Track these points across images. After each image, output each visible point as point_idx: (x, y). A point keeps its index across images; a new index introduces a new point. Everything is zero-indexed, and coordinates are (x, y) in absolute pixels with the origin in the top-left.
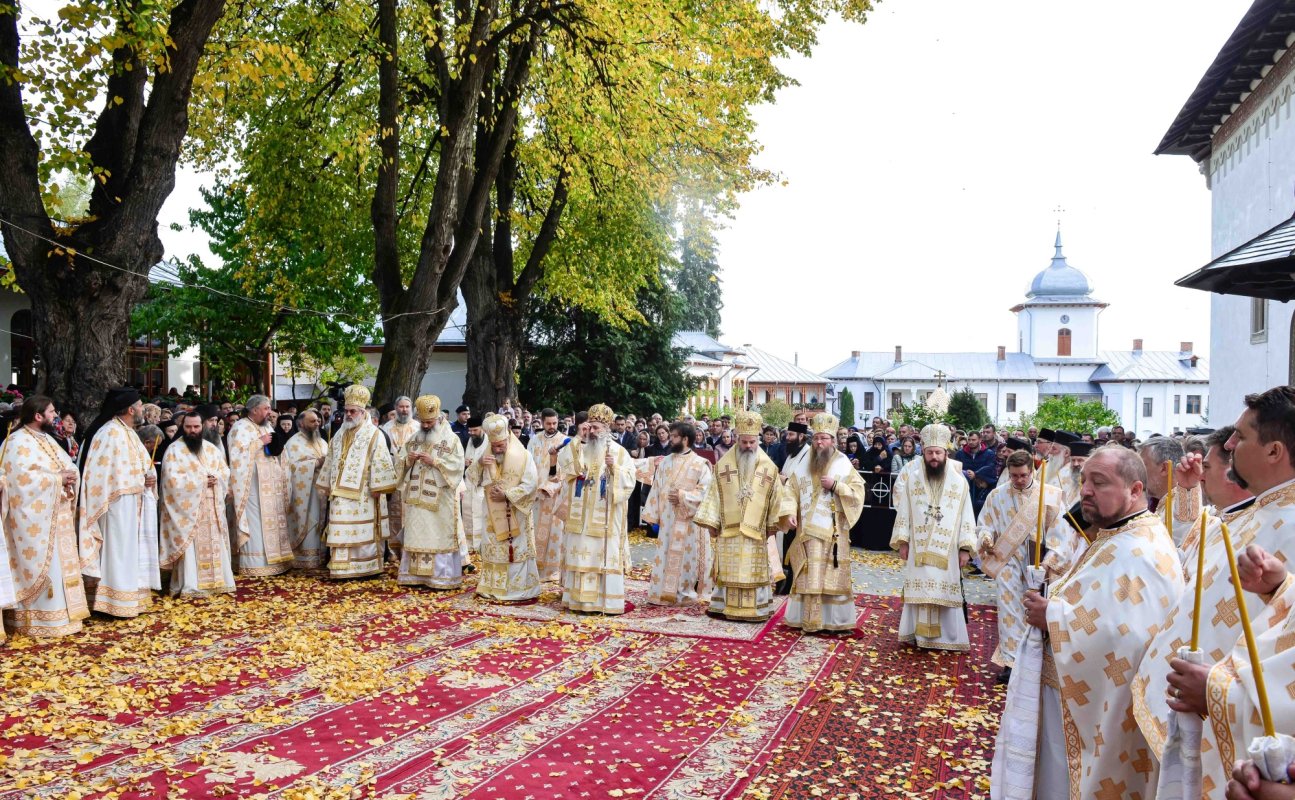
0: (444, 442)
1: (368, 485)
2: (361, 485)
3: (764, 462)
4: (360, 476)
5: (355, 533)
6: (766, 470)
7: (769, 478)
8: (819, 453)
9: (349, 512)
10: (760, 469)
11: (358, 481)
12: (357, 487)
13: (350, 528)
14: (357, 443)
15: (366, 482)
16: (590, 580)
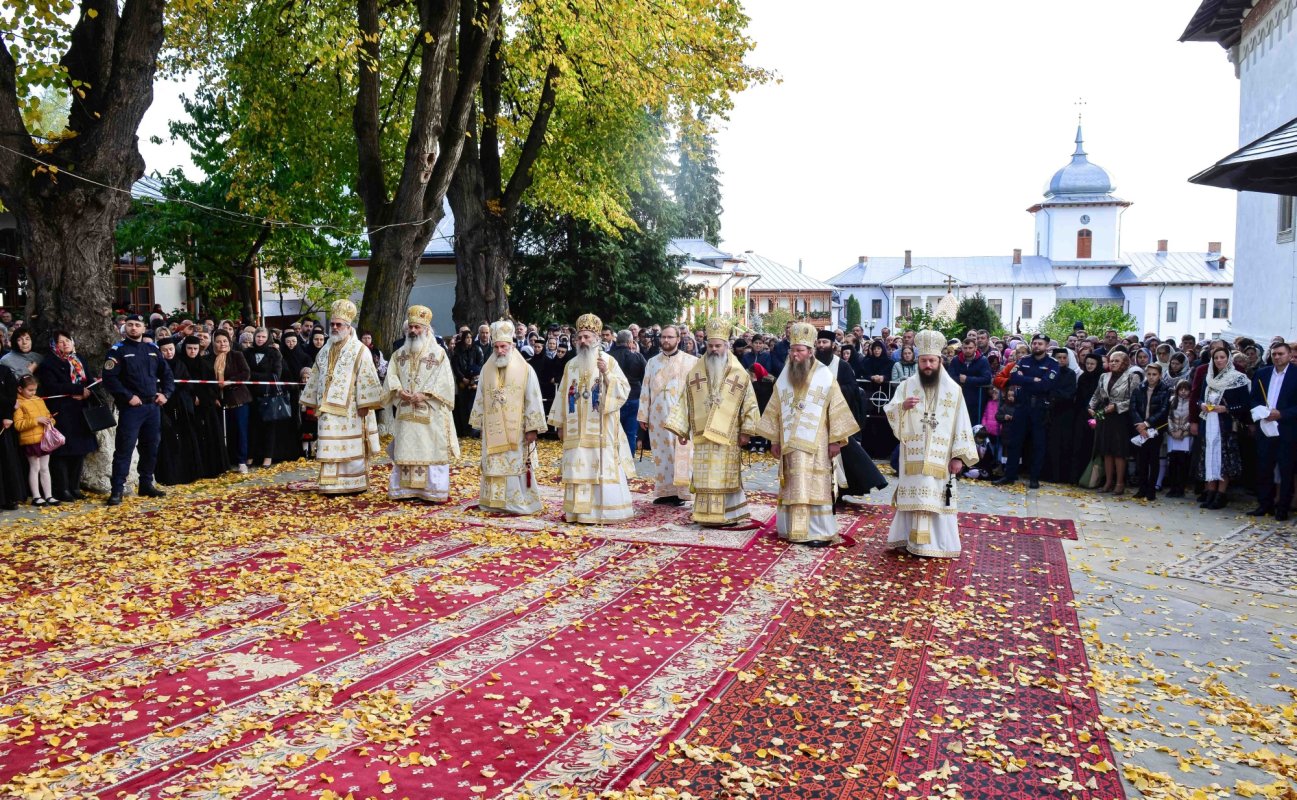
0: (432, 355)
1: (355, 400)
2: (348, 401)
3: (737, 370)
4: (346, 391)
5: (344, 448)
6: (737, 378)
7: (740, 386)
8: (796, 364)
9: (337, 427)
10: (731, 377)
11: (345, 397)
12: (343, 403)
13: (339, 443)
14: (343, 359)
15: (352, 397)
16: (584, 491)
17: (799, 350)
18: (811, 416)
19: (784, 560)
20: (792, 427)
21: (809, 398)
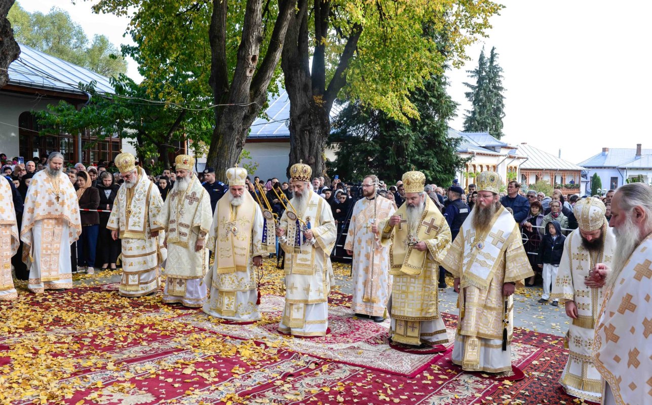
0: (194, 194)
1: (149, 226)
2: (144, 227)
3: (433, 213)
4: (142, 220)
5: (145, 262)
6: (433, 220)
7: (436, 228)
8: (482, 209)
9: (138, 248)
10: (428, 220)
11: (142, 225)
12: (141, 229)
13: (141, 259)
14: (137, 196)
15: (147, 224)
16: (298, 309)
17: (485, 196)
18: (488, 256)
19: (444, 391)
20: (470, 263)
21: (488, 240)
